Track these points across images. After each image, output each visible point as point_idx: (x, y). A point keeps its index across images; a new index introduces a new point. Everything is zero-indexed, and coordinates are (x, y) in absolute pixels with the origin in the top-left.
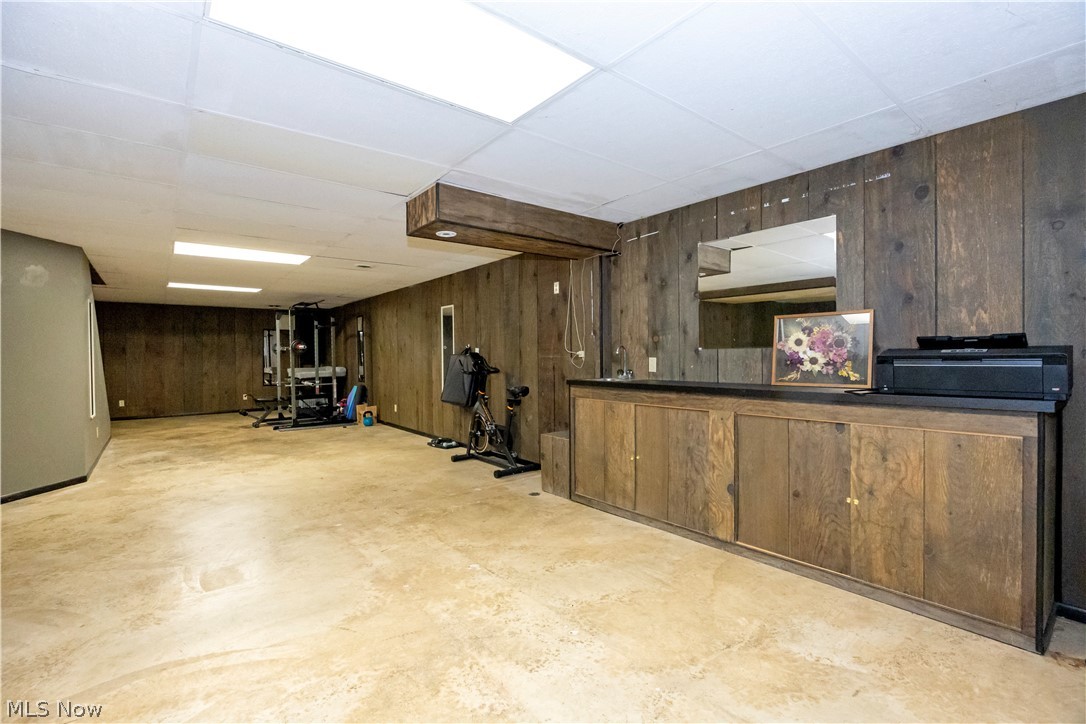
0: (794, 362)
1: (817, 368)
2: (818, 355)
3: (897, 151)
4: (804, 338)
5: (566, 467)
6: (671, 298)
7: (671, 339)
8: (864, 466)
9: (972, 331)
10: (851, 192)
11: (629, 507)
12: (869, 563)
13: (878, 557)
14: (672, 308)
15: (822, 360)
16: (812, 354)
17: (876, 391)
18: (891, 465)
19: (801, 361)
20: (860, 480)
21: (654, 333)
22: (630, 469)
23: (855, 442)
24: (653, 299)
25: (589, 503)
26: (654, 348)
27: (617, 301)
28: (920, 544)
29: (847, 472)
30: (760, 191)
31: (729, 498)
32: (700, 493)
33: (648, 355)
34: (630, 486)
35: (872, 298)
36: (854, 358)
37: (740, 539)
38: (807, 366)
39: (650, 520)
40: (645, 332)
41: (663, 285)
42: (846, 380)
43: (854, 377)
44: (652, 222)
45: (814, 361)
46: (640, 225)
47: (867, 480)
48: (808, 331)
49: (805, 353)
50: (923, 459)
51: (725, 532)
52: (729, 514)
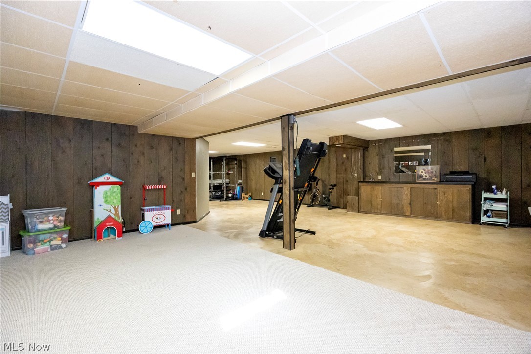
0: (421, 176)
1: (427, 178)
2: (427, 175)
3: (444, 133)
4: (424, 171)
5: (357, 205)
6: (386, 160)
7: (386, 171)
8: (440, 196)
9: (459, 170)
10: (434, 140)
11: (379, 211)
12: (442, 214)
13: (444, 213)
14: (386, 164)
15: (428, 176)
16: (425, 174)
17: (440, 182)
18: (446, 195)
19: (423, 176)
20: (440, 199)
21: (380, 169)
22: (380, 203)
23: (438, 192)
24: (380, 161)
25: (365, 213)
26: (380, 173)
27: (368, 160)
28: (452, 209)
29: (437, 198)
30: (412, 137)
31: (409, 206)
32: (401, 206)
33: (378, 175)
34: (379, 207)
35: (439, 163)
36: (435, 175)
37: (412, 214)
38: (424, 177)
39: (386, 214)
40: (377, 169)
41: (383, 157)
42: (434, 180)
43: (435, 179)
44: (380, 141)
45: (426, 176)
46: (375, 142)
47: (441, 198)
48: (424, 169)
49: (424, 174)
50: (452, 194)
51: (408, 213)
52: (409, 210)
